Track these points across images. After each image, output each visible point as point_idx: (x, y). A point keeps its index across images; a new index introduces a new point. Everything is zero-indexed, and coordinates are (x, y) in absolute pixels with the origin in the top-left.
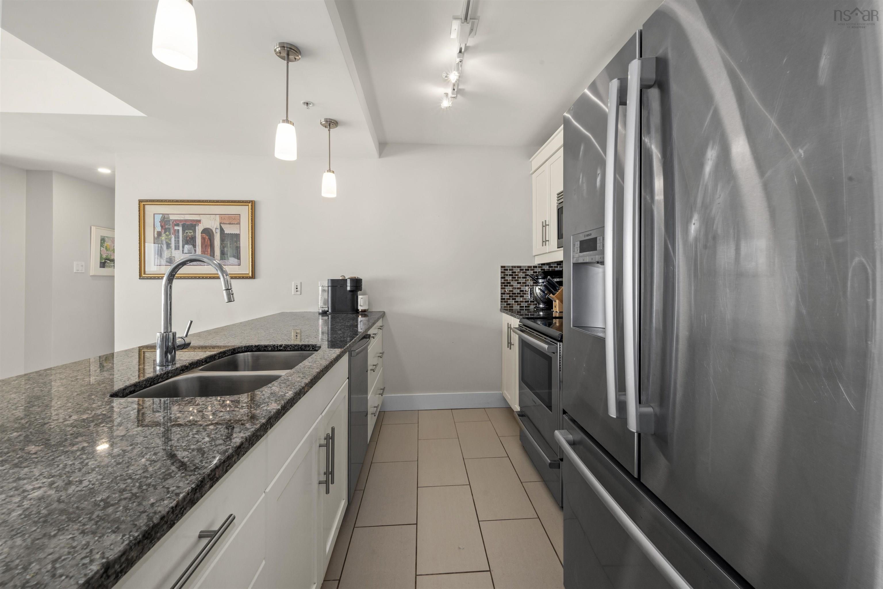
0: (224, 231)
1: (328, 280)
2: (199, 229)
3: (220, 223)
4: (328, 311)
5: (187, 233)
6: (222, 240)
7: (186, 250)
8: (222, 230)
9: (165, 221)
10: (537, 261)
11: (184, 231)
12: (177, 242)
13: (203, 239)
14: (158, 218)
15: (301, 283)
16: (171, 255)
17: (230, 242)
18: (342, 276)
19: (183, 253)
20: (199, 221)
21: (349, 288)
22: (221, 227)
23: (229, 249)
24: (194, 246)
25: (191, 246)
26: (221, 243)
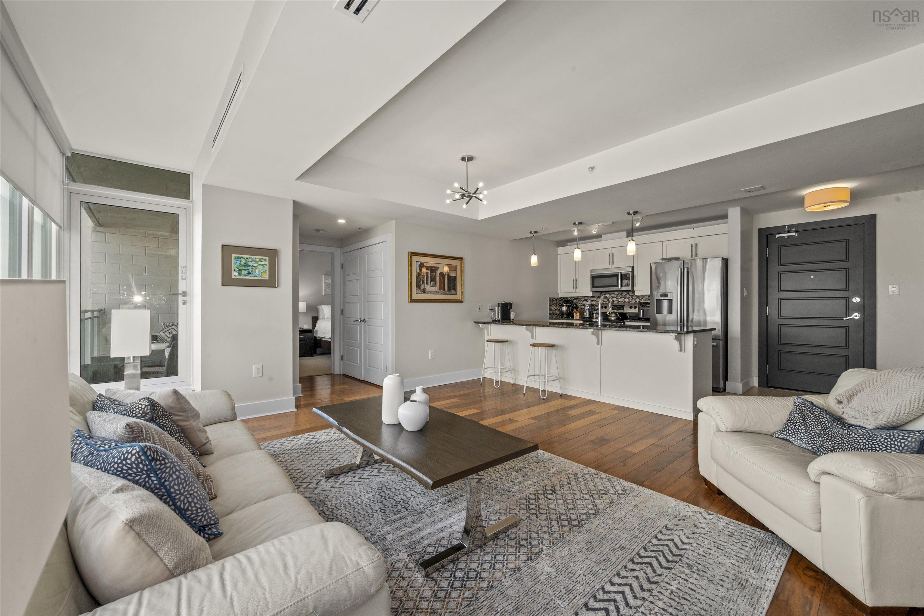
0: (449, 274)
2: (438, 272)
6: (448, 279)
7: (432, 285)
9: (421, 266)
10: (560, 296)
11: (431, 273)
12: (427, 280)
13: (439, 278)
14: (418, 264)
15: (482, 306)
16: (425, 288)
17: (452, 281)
19: (430, 286)
20: (438, 268)
22: (447, 271)
23: (451, 285)
24: (436, 283)
25: (434, 283)
26: (448, 282)
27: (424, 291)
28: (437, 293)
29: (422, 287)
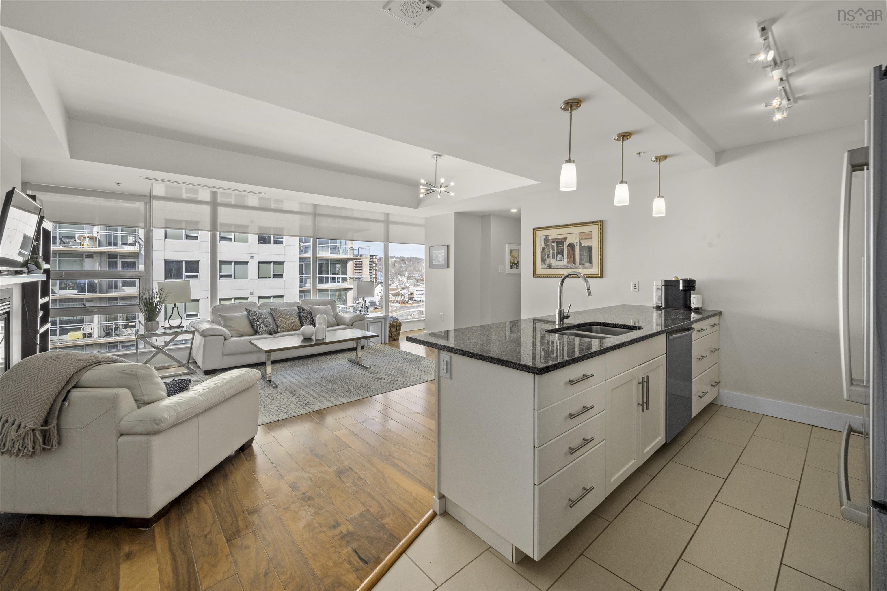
0: (581, 244)
1: (662, 280)
2: (566, 244)
3: (579, 239)
4: (661, 306)
5: (559, 247)
6: (580, 250)
7: (558, 259)
8: (580, 244)
9: (547, 240)
11: (557, 246)
12: (553, 253)
13: (568, 250)
14: (543, 239)
15: (639, 282)
16: (550, 262)
17: (586, 252)
18: (675, 277)
19: (557, 260)
20: (566, 239)
21: (681, 288)
22: (579, 241)
23: (585, 257)
24: (563, 256)
25: (561, 256)
26: (580, 253)
27: (550, 266)
28: (566, 267)
29: (548, 261)
